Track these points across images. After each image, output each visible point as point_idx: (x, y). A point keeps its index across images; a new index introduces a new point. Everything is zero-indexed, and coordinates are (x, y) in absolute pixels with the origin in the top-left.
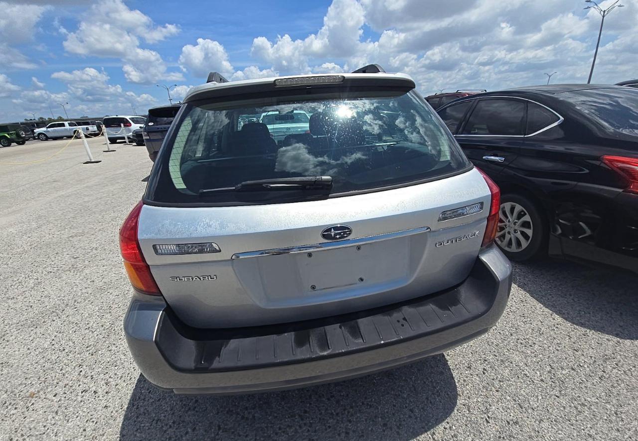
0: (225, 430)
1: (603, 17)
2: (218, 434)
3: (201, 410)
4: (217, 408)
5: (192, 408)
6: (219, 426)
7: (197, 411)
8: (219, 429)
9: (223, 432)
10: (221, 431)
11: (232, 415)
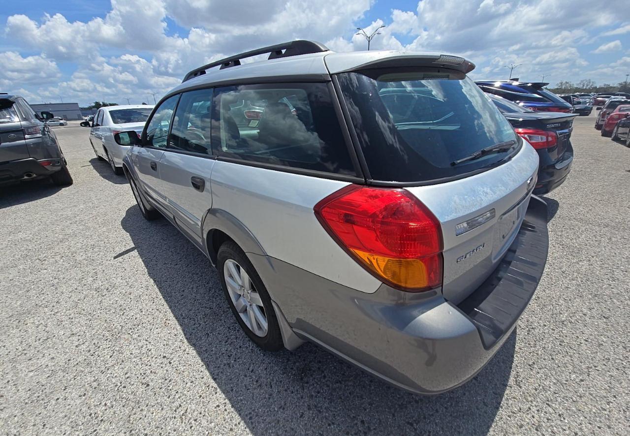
0: (417, 422)
1: (369, 42)
2: (416, 430)
3: (376, 425)
4: (388, 412)
5: (366, 430)
6: (408, 423)
7: (375, 429)
8: (412, 424)
9: (417, 424)
10: (415, 425)
11: (406, 407)
